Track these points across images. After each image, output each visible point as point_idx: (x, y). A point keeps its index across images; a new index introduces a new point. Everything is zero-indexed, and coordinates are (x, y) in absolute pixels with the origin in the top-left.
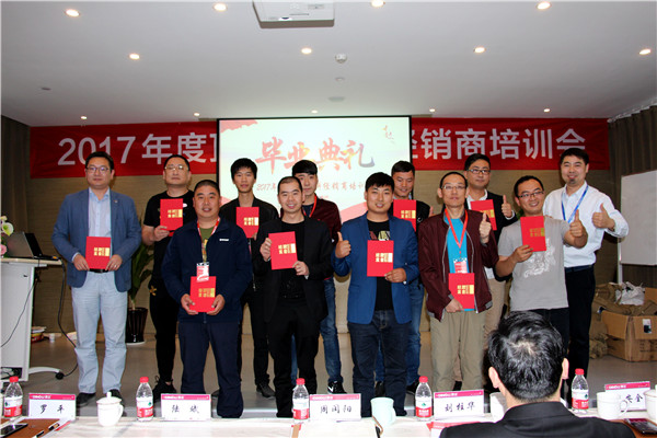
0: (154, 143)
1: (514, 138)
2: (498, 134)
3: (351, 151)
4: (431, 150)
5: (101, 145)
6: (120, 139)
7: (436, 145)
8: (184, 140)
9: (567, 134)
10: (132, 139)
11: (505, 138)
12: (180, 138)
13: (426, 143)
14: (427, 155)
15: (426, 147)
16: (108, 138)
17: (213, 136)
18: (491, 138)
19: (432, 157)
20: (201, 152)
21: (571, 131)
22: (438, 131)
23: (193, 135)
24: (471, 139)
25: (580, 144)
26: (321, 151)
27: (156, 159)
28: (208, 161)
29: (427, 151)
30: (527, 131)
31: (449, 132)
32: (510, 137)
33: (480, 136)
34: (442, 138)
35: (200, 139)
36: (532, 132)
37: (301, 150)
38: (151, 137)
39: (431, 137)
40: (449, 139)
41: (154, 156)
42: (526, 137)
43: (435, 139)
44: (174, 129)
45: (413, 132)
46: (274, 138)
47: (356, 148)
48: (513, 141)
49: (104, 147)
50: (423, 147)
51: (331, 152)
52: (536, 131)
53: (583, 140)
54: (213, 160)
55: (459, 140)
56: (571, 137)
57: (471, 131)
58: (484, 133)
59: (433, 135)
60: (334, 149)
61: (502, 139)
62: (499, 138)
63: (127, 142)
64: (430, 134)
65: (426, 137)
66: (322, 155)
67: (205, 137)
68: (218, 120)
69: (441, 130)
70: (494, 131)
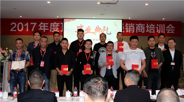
0: (43, 25)
1: (153, 27)
2: (149, 25)
3: (104, 29)
4: (128, 30)
5: (25, 25)
6: (31, 23)
7: (130, 28)
8: (52, 24)
9: (169, 26)
10: (35, 24)
11: (151, 27)
12: (51, 24)
13: (127, 28)
14: (127, 31)
15: (127, 29)
16: (27, 23)
17: (61, 23)
18: (146, 27)
19: (129, 32)
20: (58, 29)
21: (170, 25)
22: (131, 24)
23: (55, 23)
24: (140, 27)
25: (173, 29)
26: (95, 29)
27: (43, 30)
28: (60, 31)
29: (127, 30)
30: (157, 25)
31: (134, 24)
32: (152, 26)
33: (143, 26)
34: (132, 26)
35: (58, 24)
36: (159, 25)
37: (89, 29)
38: (42, 23)
39: (128, 26)
40: (134, 27)
41: (42, 29)
42: (157, 26)
43: (130, 27)
44: (49, 21)
45: (123, 24)
46: (81, 25)
47: (106, 29)
48: (153, 28)
49: (26, 26)
50: (126, 29)
51: (98, 30)
52: (160, 25)
53: (174, 28)
54: (62, 31)
55: (137, 27)
56: (170, 27)
57: (140, 24)
58: (144, 25)
59: (129, 25)
60: (99, 29)
61: (150, 27)
62: (149, 27)
63: (34, 24)
64: (128, 25)
65: (127, 26)
66: (95, 31)
67: (59, 24)
68: (63, 19)
69: (132, 24)
70: (147, 24)
